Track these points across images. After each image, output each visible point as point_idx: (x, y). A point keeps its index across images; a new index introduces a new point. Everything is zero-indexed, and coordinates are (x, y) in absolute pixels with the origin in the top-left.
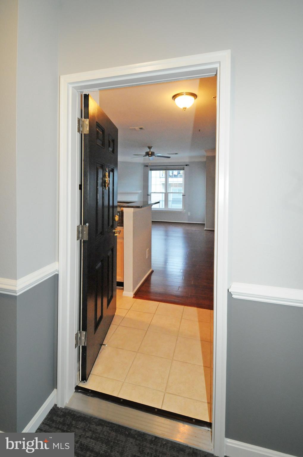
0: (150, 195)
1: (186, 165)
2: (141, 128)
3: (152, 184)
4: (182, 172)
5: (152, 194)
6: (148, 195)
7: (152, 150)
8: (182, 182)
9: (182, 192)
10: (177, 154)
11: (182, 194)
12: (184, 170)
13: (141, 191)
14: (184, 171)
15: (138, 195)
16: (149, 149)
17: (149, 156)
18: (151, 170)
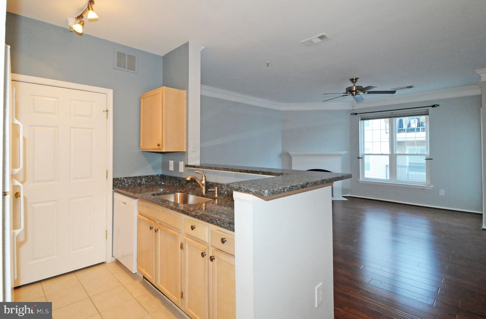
0: (362, 158)
1: (433, 106)
2: (322, 37)
3: (365, 140)
4: (423, 118)
5: (366, 156)
6: (359, 158)
7: (357, 84)
8: (425, 139)
9: (426, 153)
10: (411, 87)
11: (425, 157)
12: (428, 114)
13: (346, 152)
14: (427, 116)
15: (341, 157)
16: (353, 82)
17: (353, 95)
18: (363, 119)
